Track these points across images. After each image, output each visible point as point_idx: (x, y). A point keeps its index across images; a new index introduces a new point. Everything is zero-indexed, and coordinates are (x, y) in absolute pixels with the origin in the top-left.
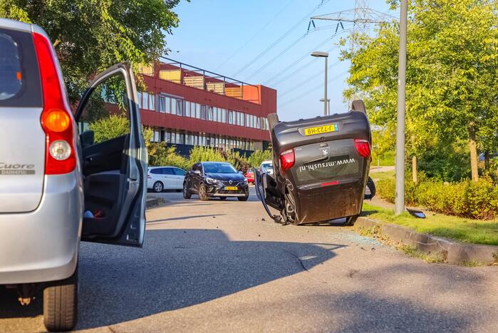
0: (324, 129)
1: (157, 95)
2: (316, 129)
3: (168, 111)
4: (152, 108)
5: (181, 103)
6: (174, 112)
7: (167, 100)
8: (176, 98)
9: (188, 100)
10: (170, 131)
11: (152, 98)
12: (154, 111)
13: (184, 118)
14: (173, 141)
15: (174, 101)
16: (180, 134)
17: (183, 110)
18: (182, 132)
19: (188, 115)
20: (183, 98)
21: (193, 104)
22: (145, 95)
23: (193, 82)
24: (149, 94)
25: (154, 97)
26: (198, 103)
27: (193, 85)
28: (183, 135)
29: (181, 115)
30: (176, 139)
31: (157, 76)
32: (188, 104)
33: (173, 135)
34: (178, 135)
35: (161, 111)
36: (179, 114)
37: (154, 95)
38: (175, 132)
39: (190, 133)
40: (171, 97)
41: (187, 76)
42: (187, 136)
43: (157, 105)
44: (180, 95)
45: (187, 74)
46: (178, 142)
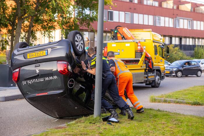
0: (39, 54)
2: (34, 54)
3: (181, 27)
4: (171, 26)
5: (191, 22)
6: (186, 27)
7: (181, 20)
8: (187, 20)
9: (195, 20)
10: (186, 37)
11: (171, 20)
12: (173, 27)
13: (193, 30)
17: (192, 25)
20: (192, 19)
22: (167, 19)
23: (200, 10)
24: (169, 18)
25: (172, 19)
26: (202, 21)
27: (200, 12)
28: (194, 40)
29: (191, 29)
30: (189, 42)
31: (178, 8)
32: (195, 22)
33: (188, 39)
34: (191, 39)
35: (177, 27)
36: (189, 28)
37: (173, 18)
38: (189, 37)
39: (199, 38)
40: (183, 19)
41: (198, 7)
42: (197, 40)
43: (174, 24)
44: (190, 18)
45: (198, 6)
46: (191, 44)
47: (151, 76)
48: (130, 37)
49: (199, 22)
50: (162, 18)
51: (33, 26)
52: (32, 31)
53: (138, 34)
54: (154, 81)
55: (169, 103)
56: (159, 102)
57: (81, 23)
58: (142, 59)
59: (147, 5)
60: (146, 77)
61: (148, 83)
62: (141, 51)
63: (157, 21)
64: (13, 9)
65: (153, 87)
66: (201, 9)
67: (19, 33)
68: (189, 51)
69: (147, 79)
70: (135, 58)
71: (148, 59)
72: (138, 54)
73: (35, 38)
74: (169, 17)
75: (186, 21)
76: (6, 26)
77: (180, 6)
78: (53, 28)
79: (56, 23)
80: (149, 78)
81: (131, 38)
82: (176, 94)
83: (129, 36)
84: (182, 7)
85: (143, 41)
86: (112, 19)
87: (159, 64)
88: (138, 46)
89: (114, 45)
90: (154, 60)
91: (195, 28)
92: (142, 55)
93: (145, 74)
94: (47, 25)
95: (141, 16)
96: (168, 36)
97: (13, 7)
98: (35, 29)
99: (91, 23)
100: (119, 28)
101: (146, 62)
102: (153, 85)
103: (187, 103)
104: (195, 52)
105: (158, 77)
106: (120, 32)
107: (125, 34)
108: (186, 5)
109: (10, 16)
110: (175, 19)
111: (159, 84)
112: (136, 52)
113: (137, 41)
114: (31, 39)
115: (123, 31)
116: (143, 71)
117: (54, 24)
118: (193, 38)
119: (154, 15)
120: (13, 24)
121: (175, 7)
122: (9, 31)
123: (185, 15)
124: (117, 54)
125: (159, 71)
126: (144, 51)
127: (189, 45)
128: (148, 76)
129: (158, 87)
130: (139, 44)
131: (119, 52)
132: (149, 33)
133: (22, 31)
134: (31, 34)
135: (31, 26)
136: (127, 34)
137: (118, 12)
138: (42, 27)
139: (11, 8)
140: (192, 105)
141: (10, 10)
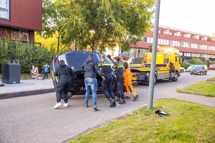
3: (184, 46)
5: (190, 44)
6: (187, 47)
11: (179, 43)
12: (180, 47)
13: (191, 49)
17: (191, 46)
22: (177, 42)
26: (196, 44)
27: (195, 38)
28: (191, 54)
30: (188, 55)
31: (183, 36)
32: (192, 44)
33: (187, 53)
34: (189, 54)
36: (189, 47)
38: (188, 53)
39: (194, 53)
41: (194, 35)
42: (192, 54)
43: (181, 45)
44: (190, 42)
46: (189, 56)
47: (173, 75)
49: (194, 44)
50: (174, 42)
51: (104, 44)
52: (103, 47)
53: (165, 49)
54: (174, 77)
55: (190, 94)
56: (184, 93)
57: (131, 43)
58: (168, 64)
59: (165, 34)
60: (170, 75)
61: (171, 79)
62: (168, 60)
63: (171, 43)
64: (94, 35)
65: (173, 81)
67: (96, 48)
68: (188, 60)
69: (170, 76)
70: (164, 63)
71: (171, 64)
72: (166, 61)
73: (105, 51)
74: (178, 41)
75: (187, 43)
76: (90, 44)
77: (184, 35)
78: (115, 45)
79: (116, 43)
80: (172, 76)
81: (162, 51)
82: (193, 88)
83: (160, 50)
84: (185, 36)
85: (169, 53)
86: (146, 41)
87: (177, 67)
88: (166, 56)
90: (174, 65)
91: (192, 47)
92: (168, 62)
93: (169, 73)
94: (112, 43)
95: (162, 40)
96: (182, 52)
97: (94, 34)
98: (105, 45)
99: (137, 43)
101: (171, 66)
102: (173, 80)
103: (203, 95)
104: (192, 61)
105: (176, 75)
107: (158, 49)
108: (188, 35)
109: (92, 39)
110: (181, 42)
111: (177, 79)
112: (164, 60)
113: (166, 53)
114: (102, 51)
116: (169, 71)
117: (115, 43)
118: (190, 53)
119: (170, 40)
120: (93, 43)
121: (181, 36)
122: (91, 47)
123: (187, 40)
125: (177, 71)
126: (170, 59)
127: (188, 57)
128: (171, 74)
129: (176, 81)
130: (167, 55)
132: (172, 49)
133: (98, 47)
134: (103, 48)
135: (103, 44)
137: (149, 38)
138: (109, 45)
139: (93, 34)
140: (207, 96)
141: (92, 35)
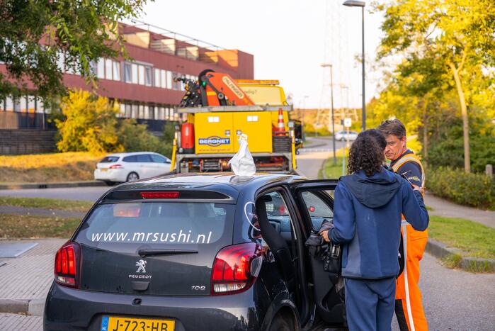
1: (122, 63)
3: (135, 81)
4: (117, 78)
5: (150, 72)
6: (142, 82)
7: (134, 67)
8: (144, 66)
9: (158, 68)
10: (137, 103)
11: (116, 66)
12: (120, 82)
13: (154, 88)
14: (141, 116)
15: (142, 69)
16: (149, 107)
17: (153, 80)
18: (152, 105)
19: (157, 85)
20: (152, 65)
21: (163, 72)
22: (109, 62)
23: (162, 47)
24: (113, 61)
25: (118, 64)
26: (169, 70)
27: (162, 50)
29: (150, 85)
30: (144, 113)
32: (157, 72)
33: (141, 108)
35: (128, 82)
36: (148, 85)
37: (119, 62)
38: (144, 104)
39: (160, 106)
40: (138, 64)
41: (156, 40)
42: (156, 109)
43: (122, 74)
44: (150, 62)
45: (156, 38)
46: (146, 117)
48: (242, 97)
62: (286, 135)
66: (164, 45)
70: (274, 151)
74: (113, 59)
77: (125, 36)
81: (246, 102)
83: (239, 97)
84: (130, 40)
85: (288, 109)
89: (213, 119)
91: (157, 83)
100: (212, 76)
106: (215, 86)
107: (230, 90)
108: (139, 35)
112: (275, 138)
115: (224, 83)
124: (223, 141)
126: (291, 133)
130: (281, 117)
131: (228, 136)
136: (234, 91)
